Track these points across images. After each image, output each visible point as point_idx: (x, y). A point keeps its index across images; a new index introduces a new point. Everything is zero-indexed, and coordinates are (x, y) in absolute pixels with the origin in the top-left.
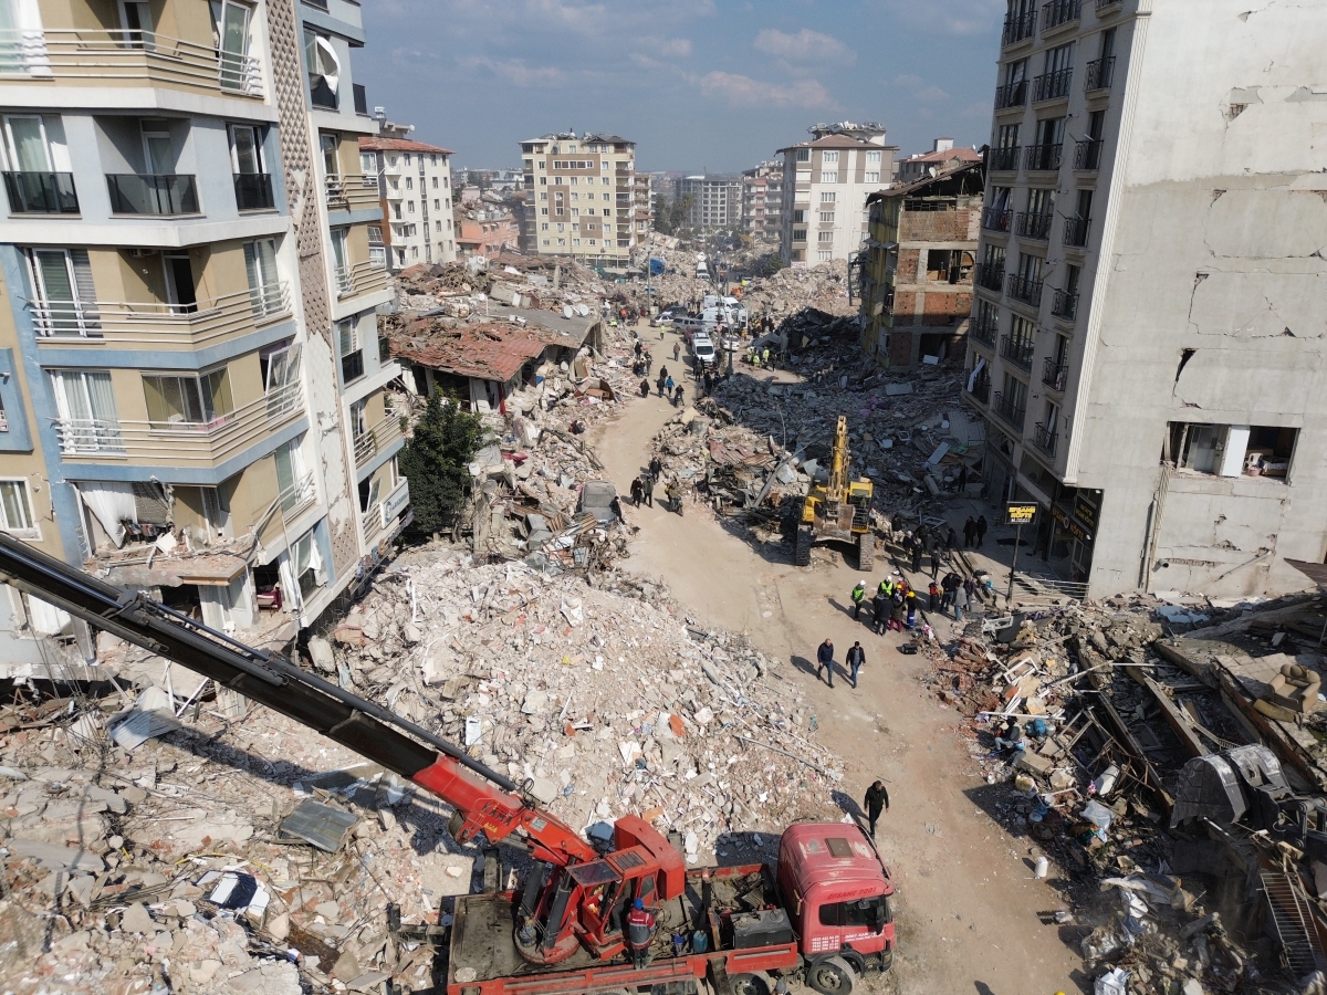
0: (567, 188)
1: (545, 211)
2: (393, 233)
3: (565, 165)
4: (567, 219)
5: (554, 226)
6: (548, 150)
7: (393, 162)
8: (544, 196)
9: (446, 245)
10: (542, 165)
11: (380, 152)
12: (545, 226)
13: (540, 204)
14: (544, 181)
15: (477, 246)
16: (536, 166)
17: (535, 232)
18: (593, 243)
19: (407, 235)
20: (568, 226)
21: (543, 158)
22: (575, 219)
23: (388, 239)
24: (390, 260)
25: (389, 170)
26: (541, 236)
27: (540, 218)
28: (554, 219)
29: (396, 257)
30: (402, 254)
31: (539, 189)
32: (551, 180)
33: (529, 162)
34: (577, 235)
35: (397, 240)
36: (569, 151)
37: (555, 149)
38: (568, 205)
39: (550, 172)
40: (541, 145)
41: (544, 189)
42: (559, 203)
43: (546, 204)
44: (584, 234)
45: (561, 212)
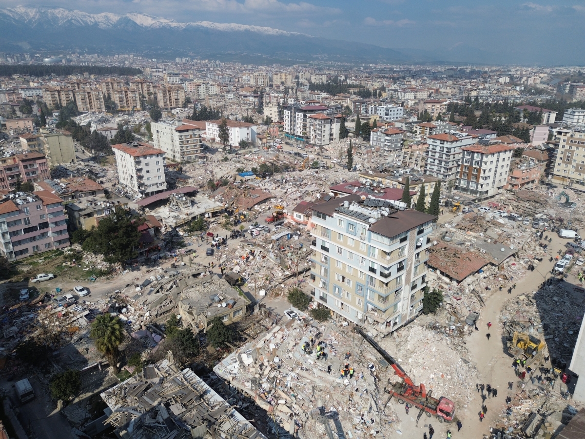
0: (573, 151)
1: (561, 158)
2: (481, 179)
3: (575, 142)
4: (570, 163)
5: (563, 165)
6: (568, 135)
7: (487, 157)
8: (562, 153)
9: (502, 181)
10: (564, 141)
11: (483, 154)
12: (559, 164)
13: (559, 155)
14: (563, 147)
15: (518, 178)
16: (562, 141)
17: (554, 166)
18: (580, 175)
19: (485, 180)
20: (570, 166)
21: (566, 138)
22: (574, 164)
23: (478, 181)
24: (477, 187)
25: (485, 159)
26: (556, 167)
27: (558, 161)
28: (564, 162)
29: (479, 186)
30: (482, 185)
31: (560, 149)
32: (567, 147)
33: (559, 138)
34: (573, 170)
35: (481, 181)
36: (578, 137)
37: (572, 136)
38: (572, 158)
39: (567, 144)
40: (566, 133)
41: (563, 150)
42: (568, 157)
43: (562, 156)
44: (577, 170)
45: (568, 160)
